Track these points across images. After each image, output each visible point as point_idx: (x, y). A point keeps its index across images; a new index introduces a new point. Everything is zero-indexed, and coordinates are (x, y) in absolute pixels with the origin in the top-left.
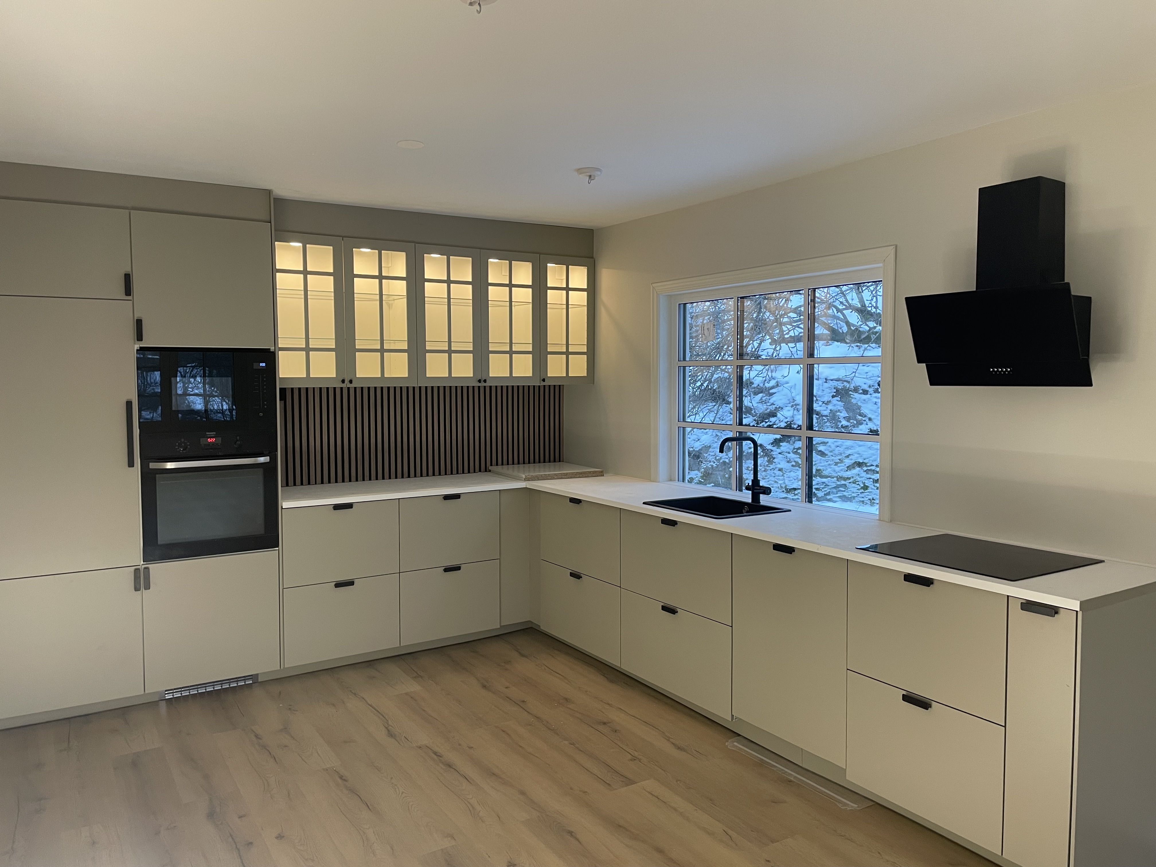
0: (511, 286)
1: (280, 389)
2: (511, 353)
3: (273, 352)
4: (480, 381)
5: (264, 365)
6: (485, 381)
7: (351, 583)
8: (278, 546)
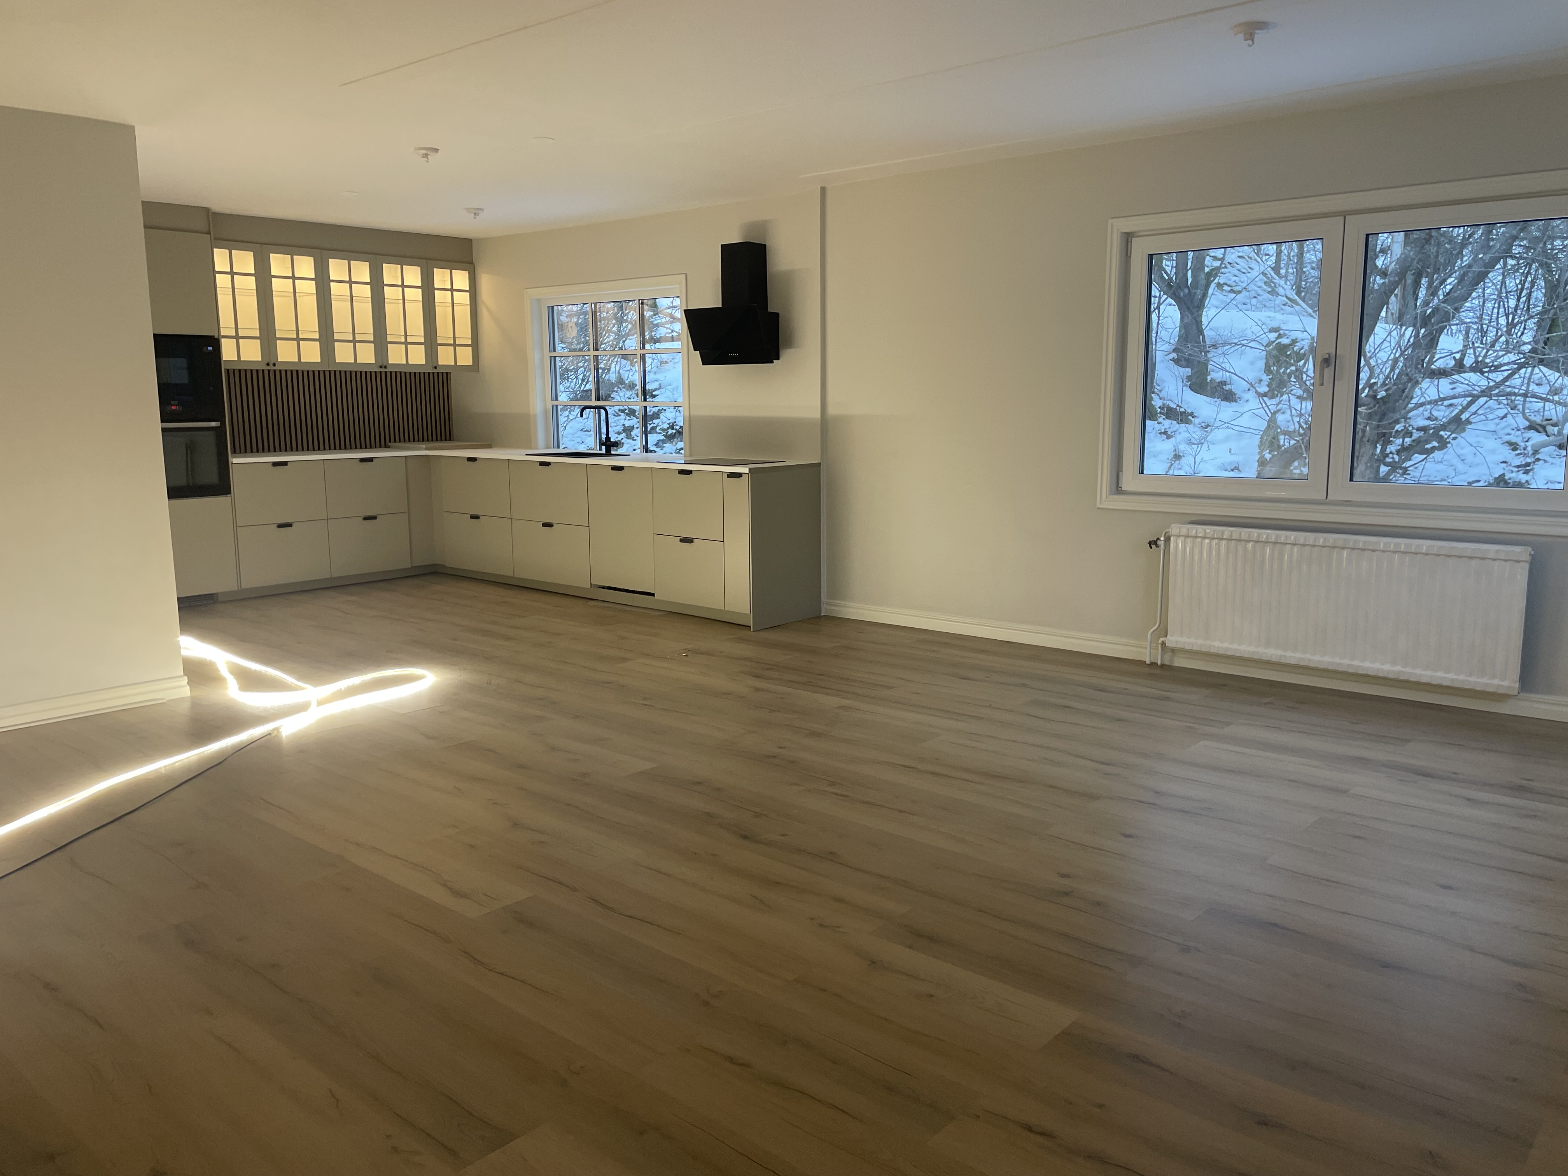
0: (403, 286)
1: (225, 369)
2: (406, 343)
3: (217, 339)
4: (381, 367)
5: (211, 348)
6: (385, 367)
7: (289, 525)
8: (230, 493)
